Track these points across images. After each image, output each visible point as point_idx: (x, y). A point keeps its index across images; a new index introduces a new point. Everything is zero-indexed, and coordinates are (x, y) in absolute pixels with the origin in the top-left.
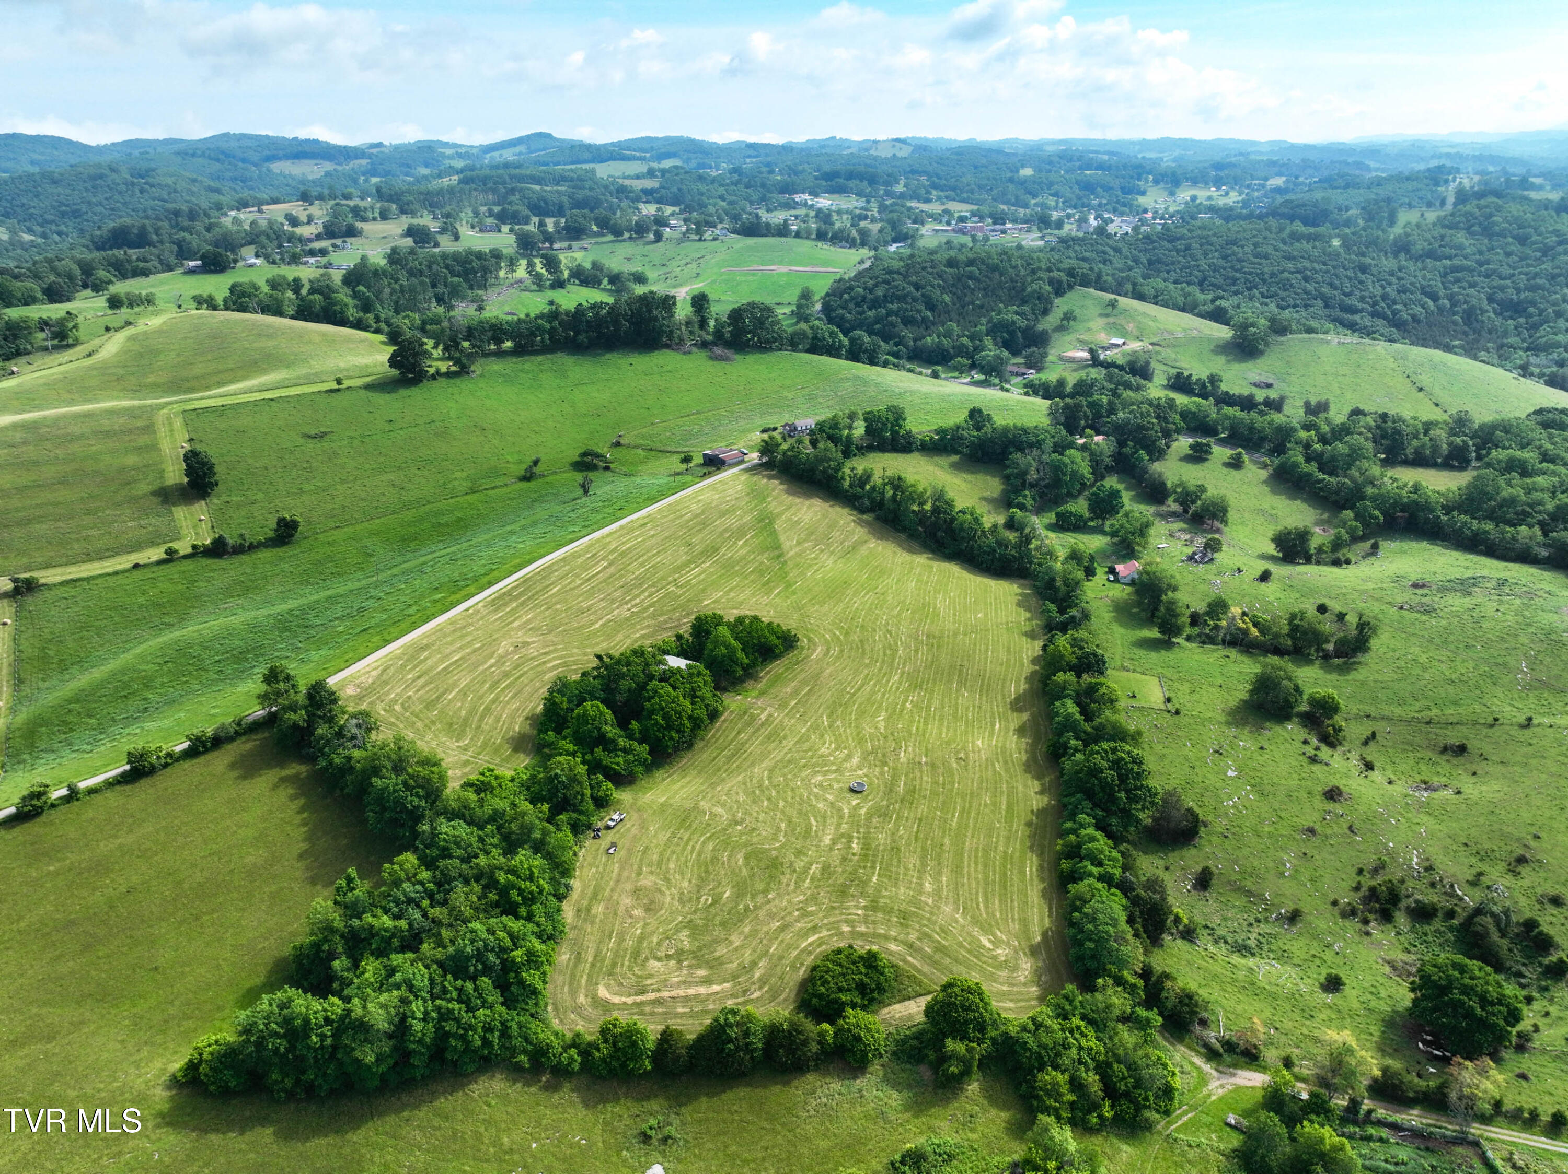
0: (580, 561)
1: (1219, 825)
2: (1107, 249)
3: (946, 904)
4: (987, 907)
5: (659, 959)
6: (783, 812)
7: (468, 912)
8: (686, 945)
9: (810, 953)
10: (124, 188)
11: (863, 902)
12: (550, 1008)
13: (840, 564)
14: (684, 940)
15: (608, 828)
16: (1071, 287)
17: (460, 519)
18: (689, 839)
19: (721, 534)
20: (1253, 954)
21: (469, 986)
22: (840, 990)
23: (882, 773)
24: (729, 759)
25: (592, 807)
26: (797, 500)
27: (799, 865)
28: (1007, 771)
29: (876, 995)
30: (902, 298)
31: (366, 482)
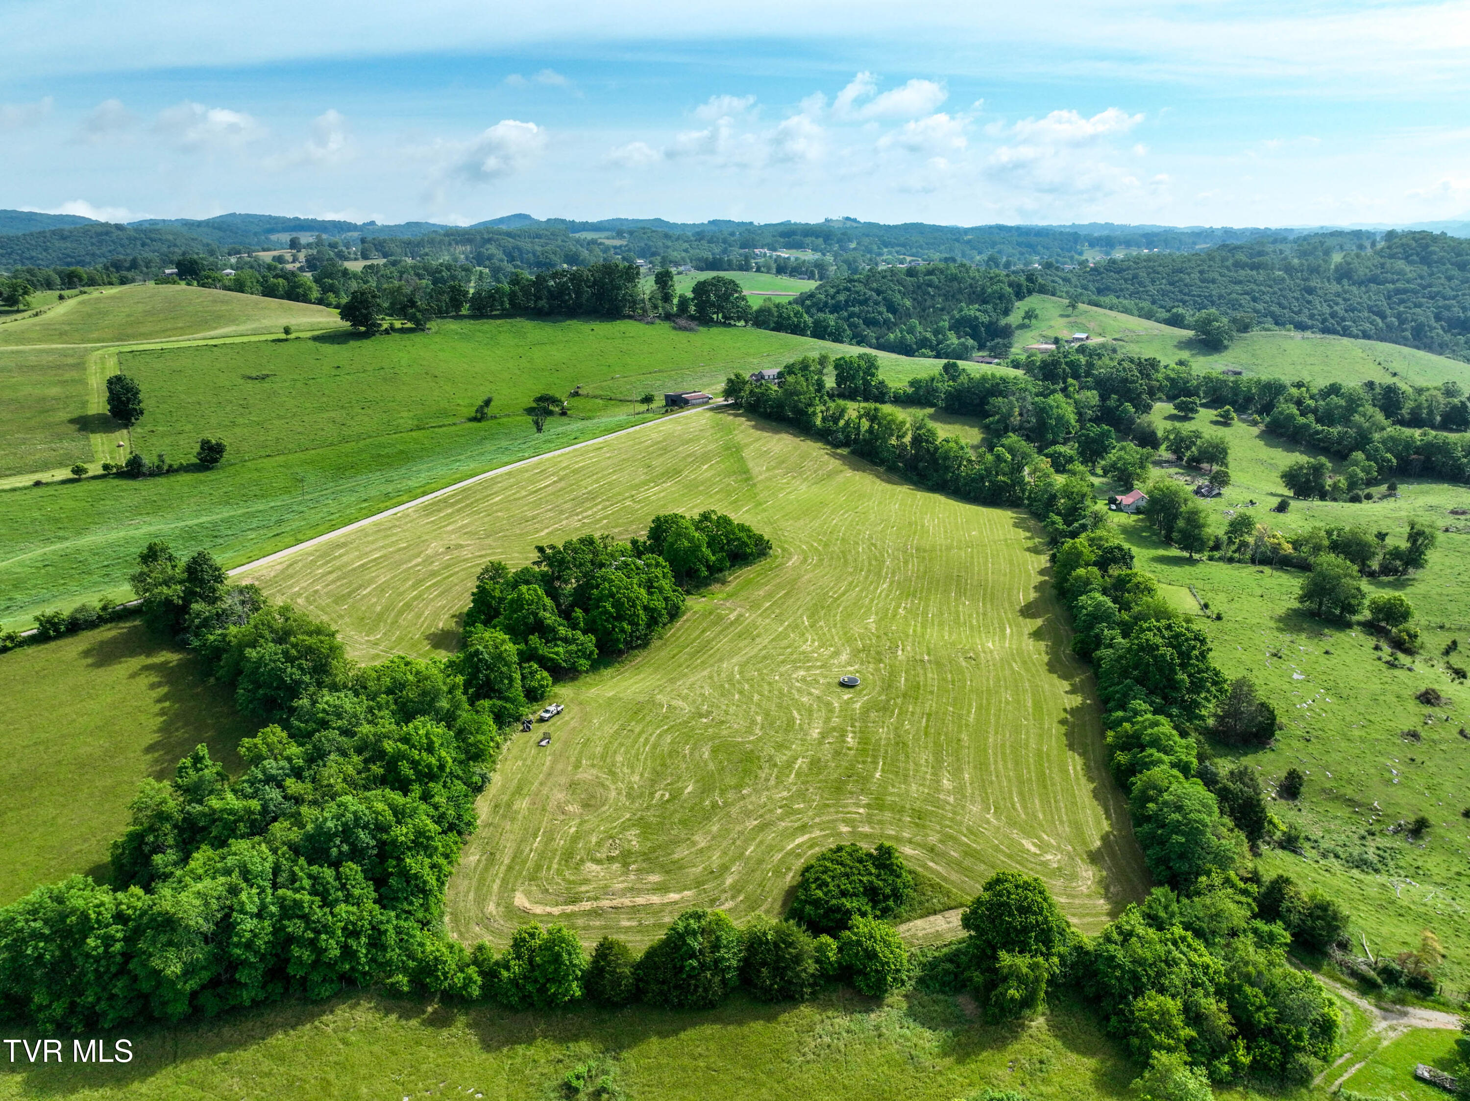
0: (527, 475)
1: (1297, 729)
2: (1057, 279)
3: (973, 802)
4: (1025, 808)
5: (599, 862)
6: (759, 705)
7: (339, 786)
8: (635, 844)
9: (799, 856)
10: (127, 242)
11: (864, 800)
12: (446, 919)
13: (815, 489)
14: (633, 839)
15: (542, 720)
16: (1030, 292)
17: (402, 452)
18: (642, 732)
19: (685, 458)
20: (1377, 871)
21: (328, 873)
22: (844, 894)
23: (877, 670)
24: (692, 656)
25: (522, 698)
26: (765, 434)
27: (781, 759)
28: (1027, 670)
29: (891, 903)
30: (865, 302)
31: (305, 418)
